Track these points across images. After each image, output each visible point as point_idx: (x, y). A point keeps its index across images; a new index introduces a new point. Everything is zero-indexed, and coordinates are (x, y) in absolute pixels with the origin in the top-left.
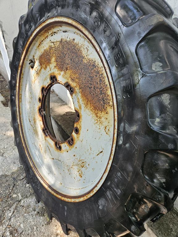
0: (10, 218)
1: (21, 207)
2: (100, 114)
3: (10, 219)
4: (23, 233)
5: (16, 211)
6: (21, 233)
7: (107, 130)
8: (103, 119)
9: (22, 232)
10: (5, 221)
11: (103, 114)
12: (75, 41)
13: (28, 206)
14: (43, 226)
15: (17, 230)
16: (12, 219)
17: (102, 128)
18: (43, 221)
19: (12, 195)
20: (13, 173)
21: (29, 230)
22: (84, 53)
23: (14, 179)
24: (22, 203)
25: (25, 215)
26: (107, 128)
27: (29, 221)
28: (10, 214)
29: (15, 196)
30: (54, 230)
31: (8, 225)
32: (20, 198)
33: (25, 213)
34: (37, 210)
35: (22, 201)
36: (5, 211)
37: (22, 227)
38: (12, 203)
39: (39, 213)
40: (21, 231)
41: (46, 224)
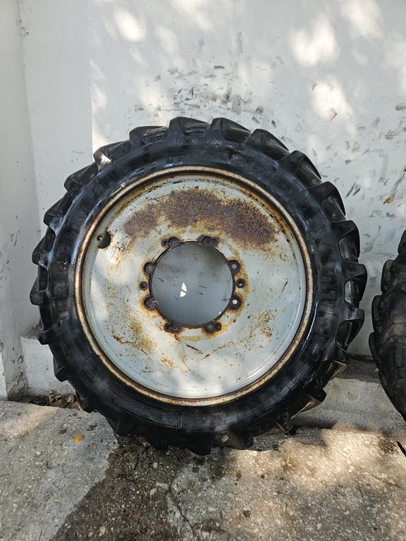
0: (183, 518)
1: (181, 494)
2: (267, 246)
3: (186, 520)
4: (224, 513)
5: (180, 504)
6: (221, 517)
7: (283, 257)
8: (274, 249)
9: (221, 514)
10: (181, 529)
11: (271, 245)
12: (200, 189)
13: (191, 484)
14: (236, 484)
15: (211, 520)
16: (188, 516)
17: (277, 258)
18: (230, 479)
19: (149, 494)
20: (109, 472)
21: (226, 504)
22: (220, 196)
23: (122, 476)
24: (176, 489)
25: (199, 495)
26: (283, 255)
27: (213, 497)
28: (178, 515)
29: (153, 492)
30: (253, 476)
31: (192, 527)
32: (166, 486)
33: (196, 493)
34: (207, 477)
35: (175, 487)
36: (164, 520)
37: (214, 510)
38: (162, 502)
39: (213, 478)
40: (219, 514)
41: (237, 480)
